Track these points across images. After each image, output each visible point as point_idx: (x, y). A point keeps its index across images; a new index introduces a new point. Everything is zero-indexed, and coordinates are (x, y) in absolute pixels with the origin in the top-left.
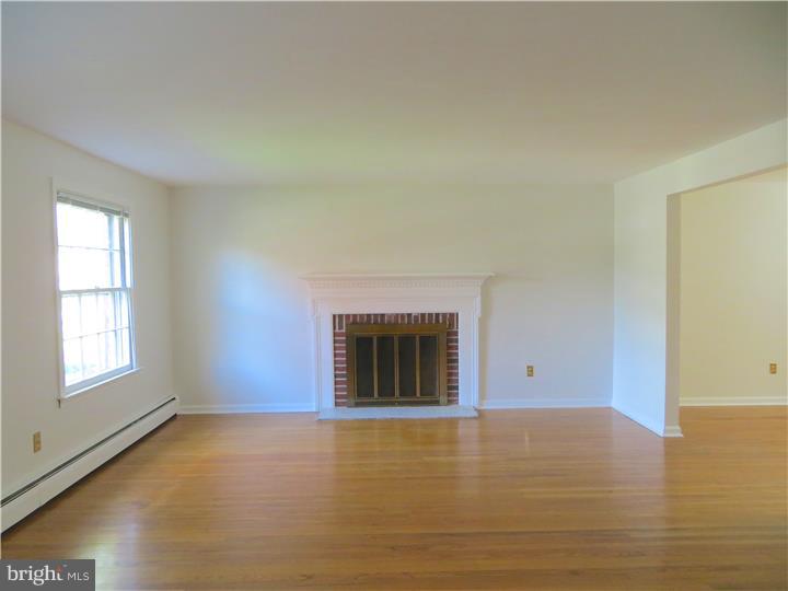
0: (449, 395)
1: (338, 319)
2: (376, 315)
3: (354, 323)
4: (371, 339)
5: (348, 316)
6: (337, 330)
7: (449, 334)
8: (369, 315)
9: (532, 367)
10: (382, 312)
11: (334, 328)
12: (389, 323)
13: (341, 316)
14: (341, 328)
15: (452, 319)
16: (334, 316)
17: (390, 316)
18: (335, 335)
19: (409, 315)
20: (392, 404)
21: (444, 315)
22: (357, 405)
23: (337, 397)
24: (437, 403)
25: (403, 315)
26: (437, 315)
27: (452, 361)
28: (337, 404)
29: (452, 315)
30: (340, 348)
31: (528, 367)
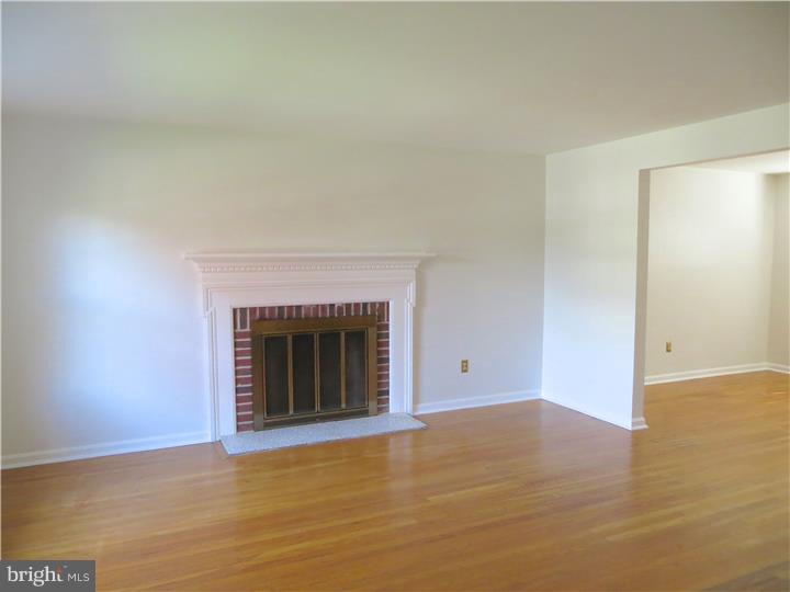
0: (379, 402)
1: (239, 315)
2: (290, 307)
3: (262, 318)
4: (284, 338)
5: (253, 310)
6: (239, 330)
7: (379, 328)
8: (281, 308)
9: (466, 362)
10: (299, 304)
11: (235, 327)
12: (307, 318)
13: (243, 310)
14: (243, 325)
15: (382, 308)
16: (235, 311)
17: (308, 308)
18: (236, 335)
19: (332, 306)
20: (313, 420)
21: (373, 304)
22: (268, 426)
23: (239, 419)
24: (364, 413)
25: (323, 307)
26: (365, 305)
27: (383, 360)
28: (239, 429)
29: (382, 304)
30: (242, 353)
31: (463, 362)
